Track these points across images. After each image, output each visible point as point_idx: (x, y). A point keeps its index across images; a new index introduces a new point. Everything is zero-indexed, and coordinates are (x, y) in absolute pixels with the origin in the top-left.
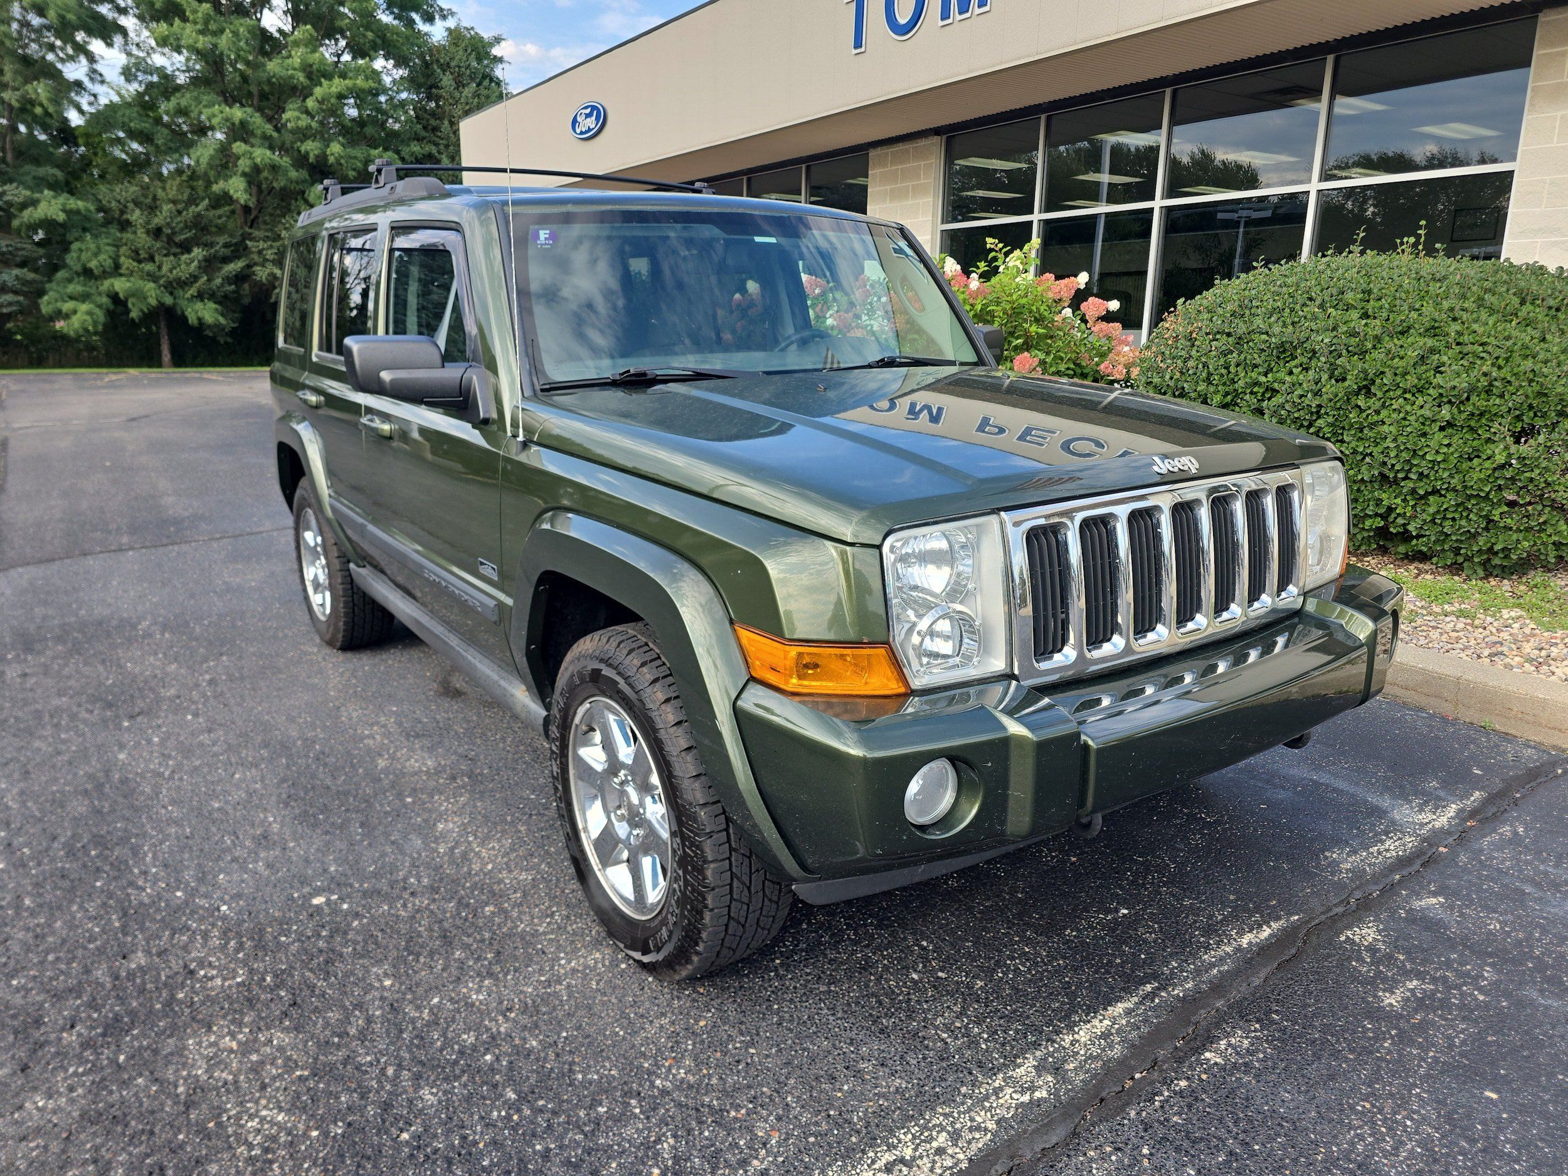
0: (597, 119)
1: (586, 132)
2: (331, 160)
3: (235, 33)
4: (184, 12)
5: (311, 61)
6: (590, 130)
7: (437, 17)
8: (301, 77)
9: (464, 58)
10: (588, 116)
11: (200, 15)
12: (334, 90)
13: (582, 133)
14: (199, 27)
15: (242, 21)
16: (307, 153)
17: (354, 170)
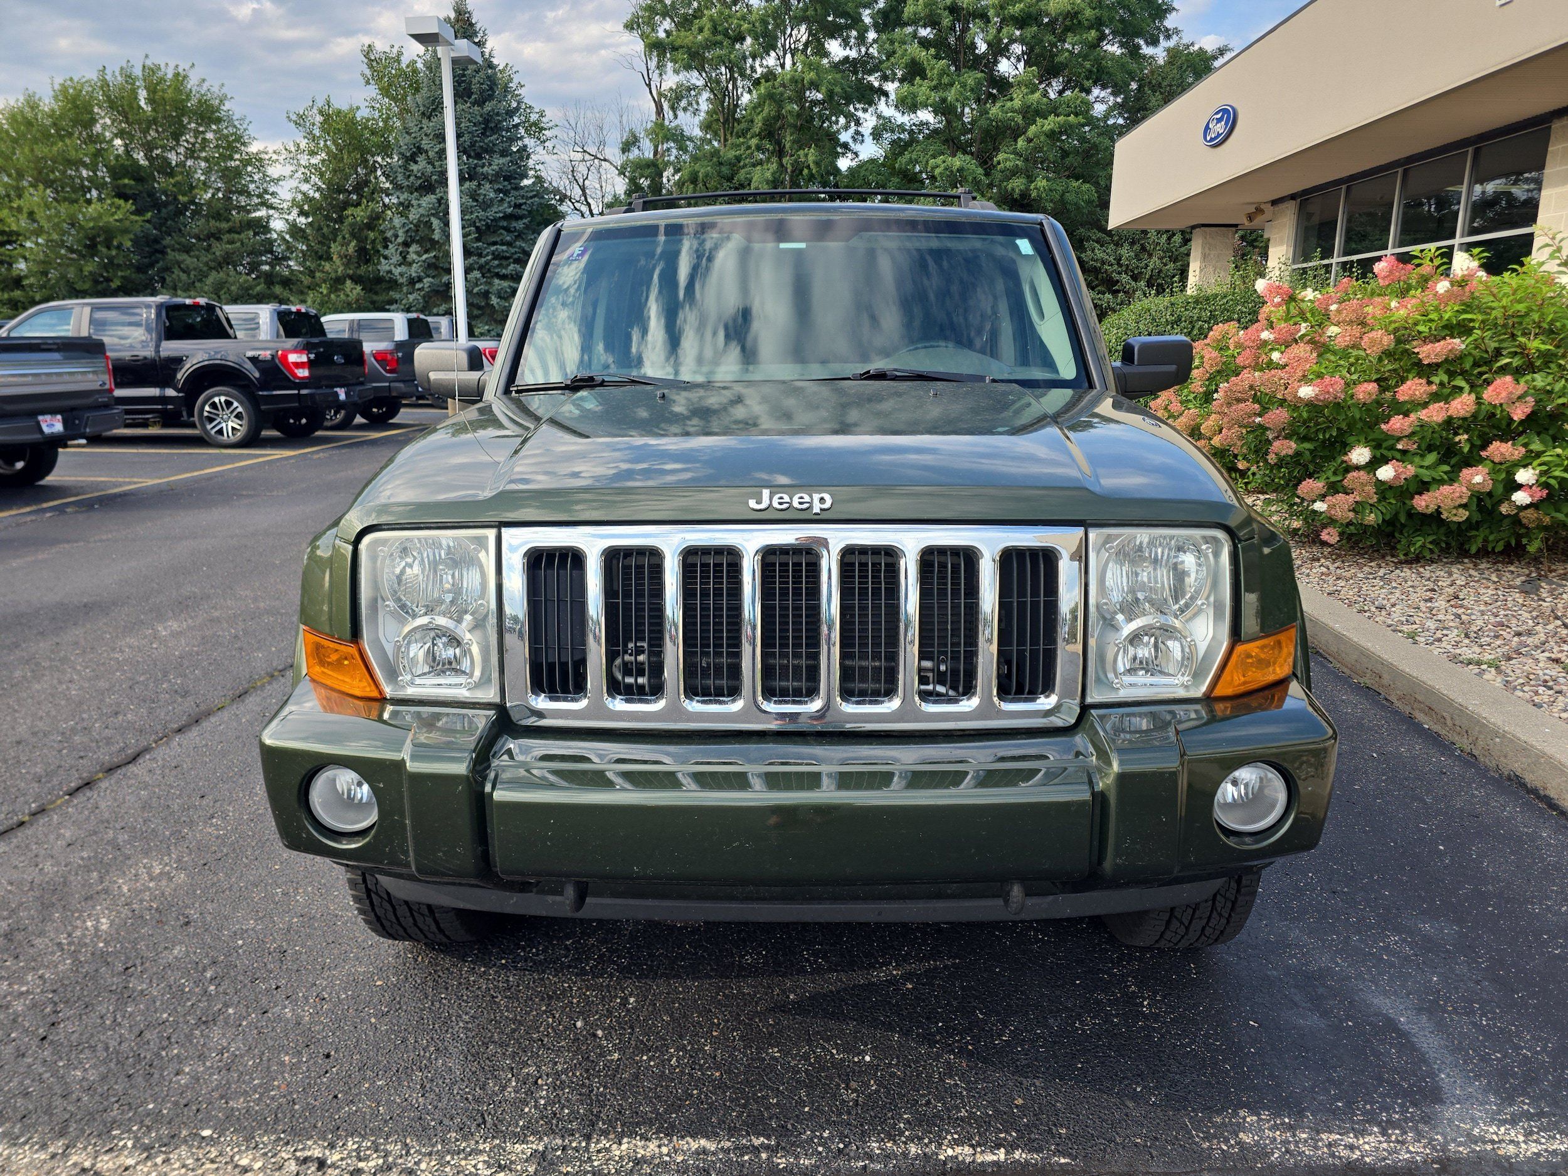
0: (1226, 124)
1: (1216, 138)
2: (1034, 194)
3: (964, 85)
4: (924, 70)
5: (1029, 103)
6: (1219, 135)
7: (1162, 38)
8: (1019, 119)
9: (1178, 76)
10: (1219, 120)
11: (935, 71)
12: (1047, 128)
13: (1212, 140)
14: (934, 83)
15: (971, 74)
16: (1013, 189)
17: (1051, 201)
